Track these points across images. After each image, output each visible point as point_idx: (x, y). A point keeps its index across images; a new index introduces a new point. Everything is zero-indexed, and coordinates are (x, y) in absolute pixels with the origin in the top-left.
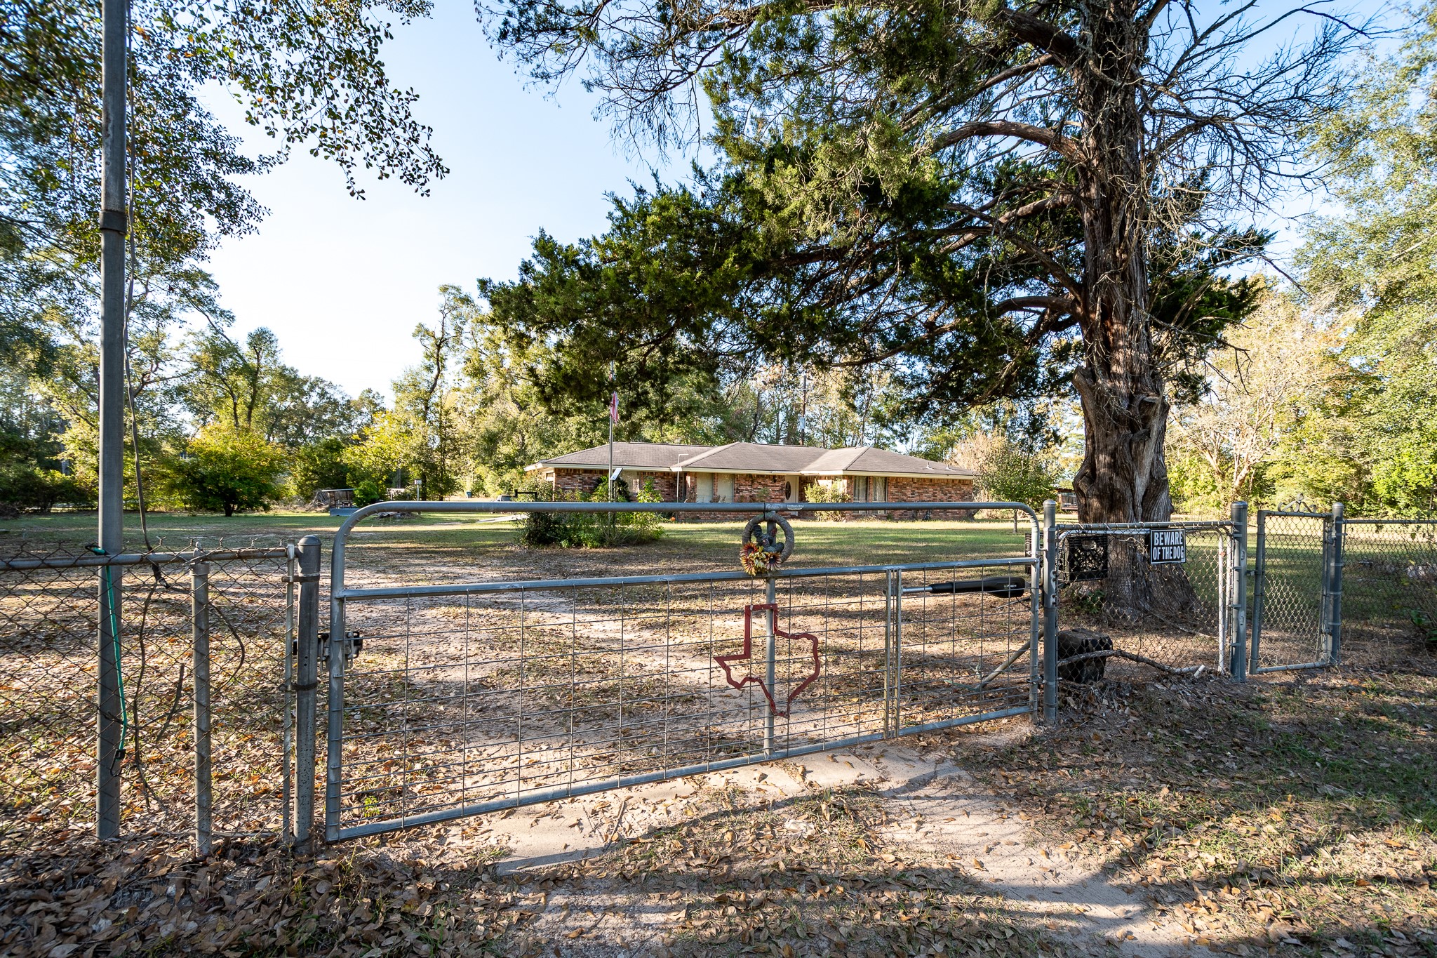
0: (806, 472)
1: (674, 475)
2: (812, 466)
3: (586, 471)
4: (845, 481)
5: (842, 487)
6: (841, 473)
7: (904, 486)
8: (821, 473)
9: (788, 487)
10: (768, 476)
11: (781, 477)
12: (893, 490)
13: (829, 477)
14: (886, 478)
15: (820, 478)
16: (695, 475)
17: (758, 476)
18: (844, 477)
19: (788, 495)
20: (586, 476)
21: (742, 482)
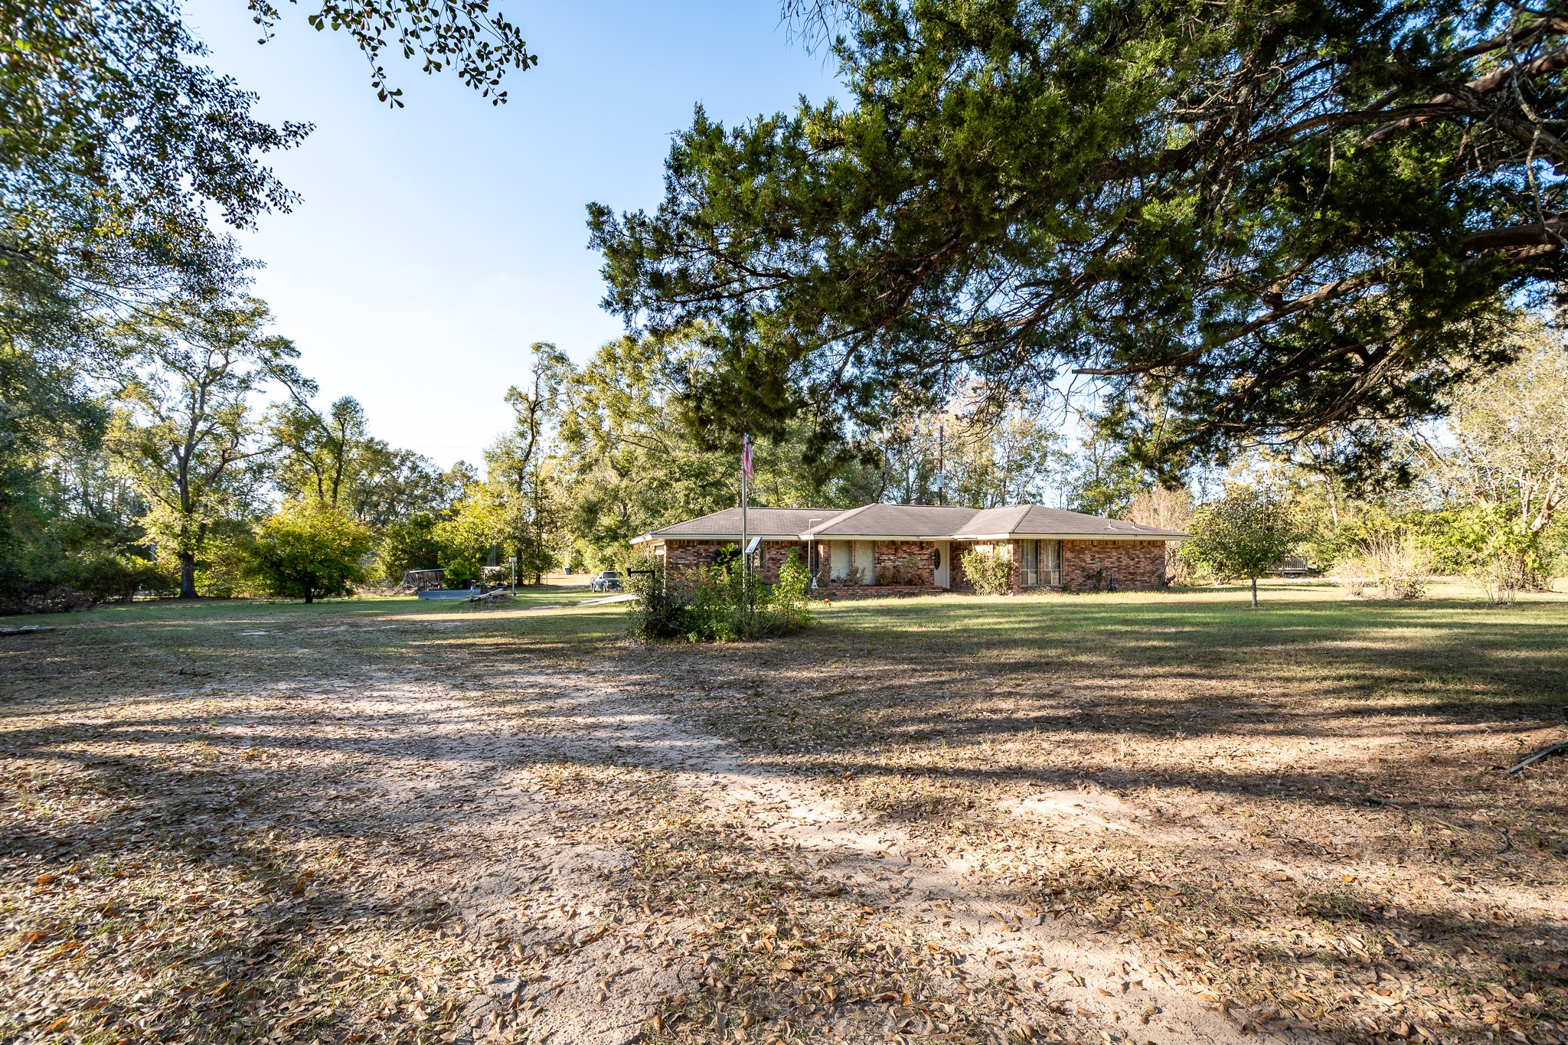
0: (959, 537)
1: (804, 544)
2: (965, 529)
3: (701, 542)
4: (1011, 547)
5: (1006, 553)
6: (1007, 536)
7: (1082, 551)
8: (981, 537)
9: (937, 554)
10: (914, 543)
11: (930, 544)
12: (1068, 555)
13: (990, 542)
14: (1060, 542)
15: (977, 543)
16: (828, 544)
17: (903, 543)
18: (1009, 541)
19: (937, 565)
20: (701, 548)
21: (884, 550)
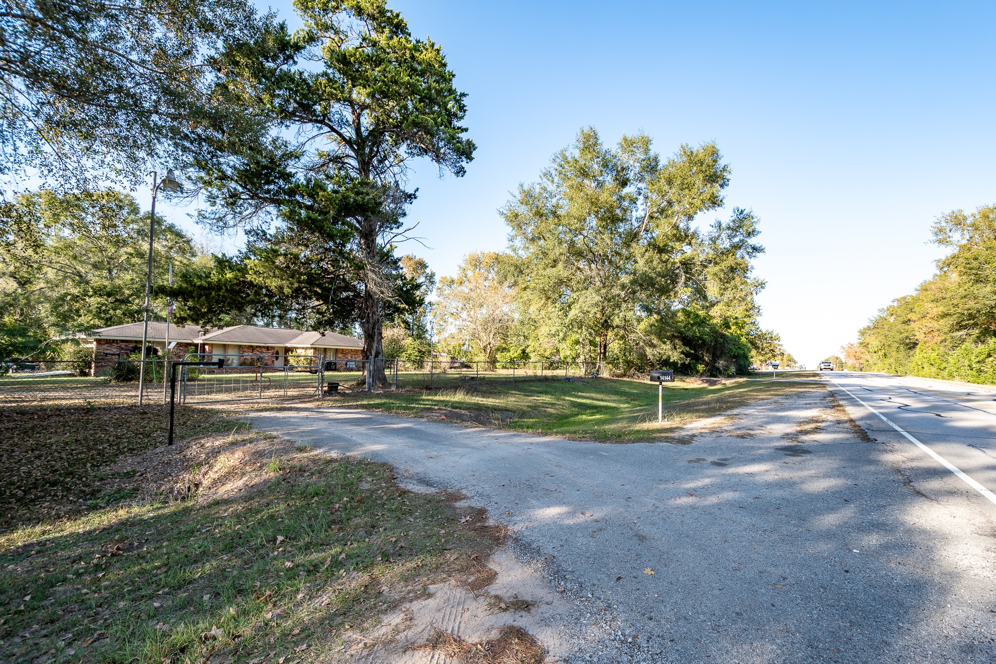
0: (288, 345)
1: (196, 345)
2: (293, 341)
4: (312, 350)
5: (310, 353)
6: (310, 346)
7: (347, 354)
8: (298, 346)
9: (277, 353)
10: (264, 347)
11: (273, 348)
12: (340, 355)
13: (303, 348)
14: (337, 349)
15: (298, 348)
16: (212, 345)
17: (257, 347)
18: (311, 348)
19: (277, 358)
21: (246, 350)
